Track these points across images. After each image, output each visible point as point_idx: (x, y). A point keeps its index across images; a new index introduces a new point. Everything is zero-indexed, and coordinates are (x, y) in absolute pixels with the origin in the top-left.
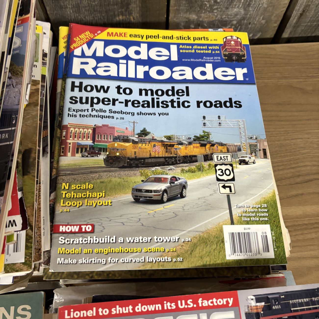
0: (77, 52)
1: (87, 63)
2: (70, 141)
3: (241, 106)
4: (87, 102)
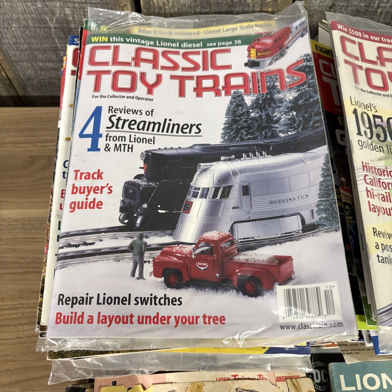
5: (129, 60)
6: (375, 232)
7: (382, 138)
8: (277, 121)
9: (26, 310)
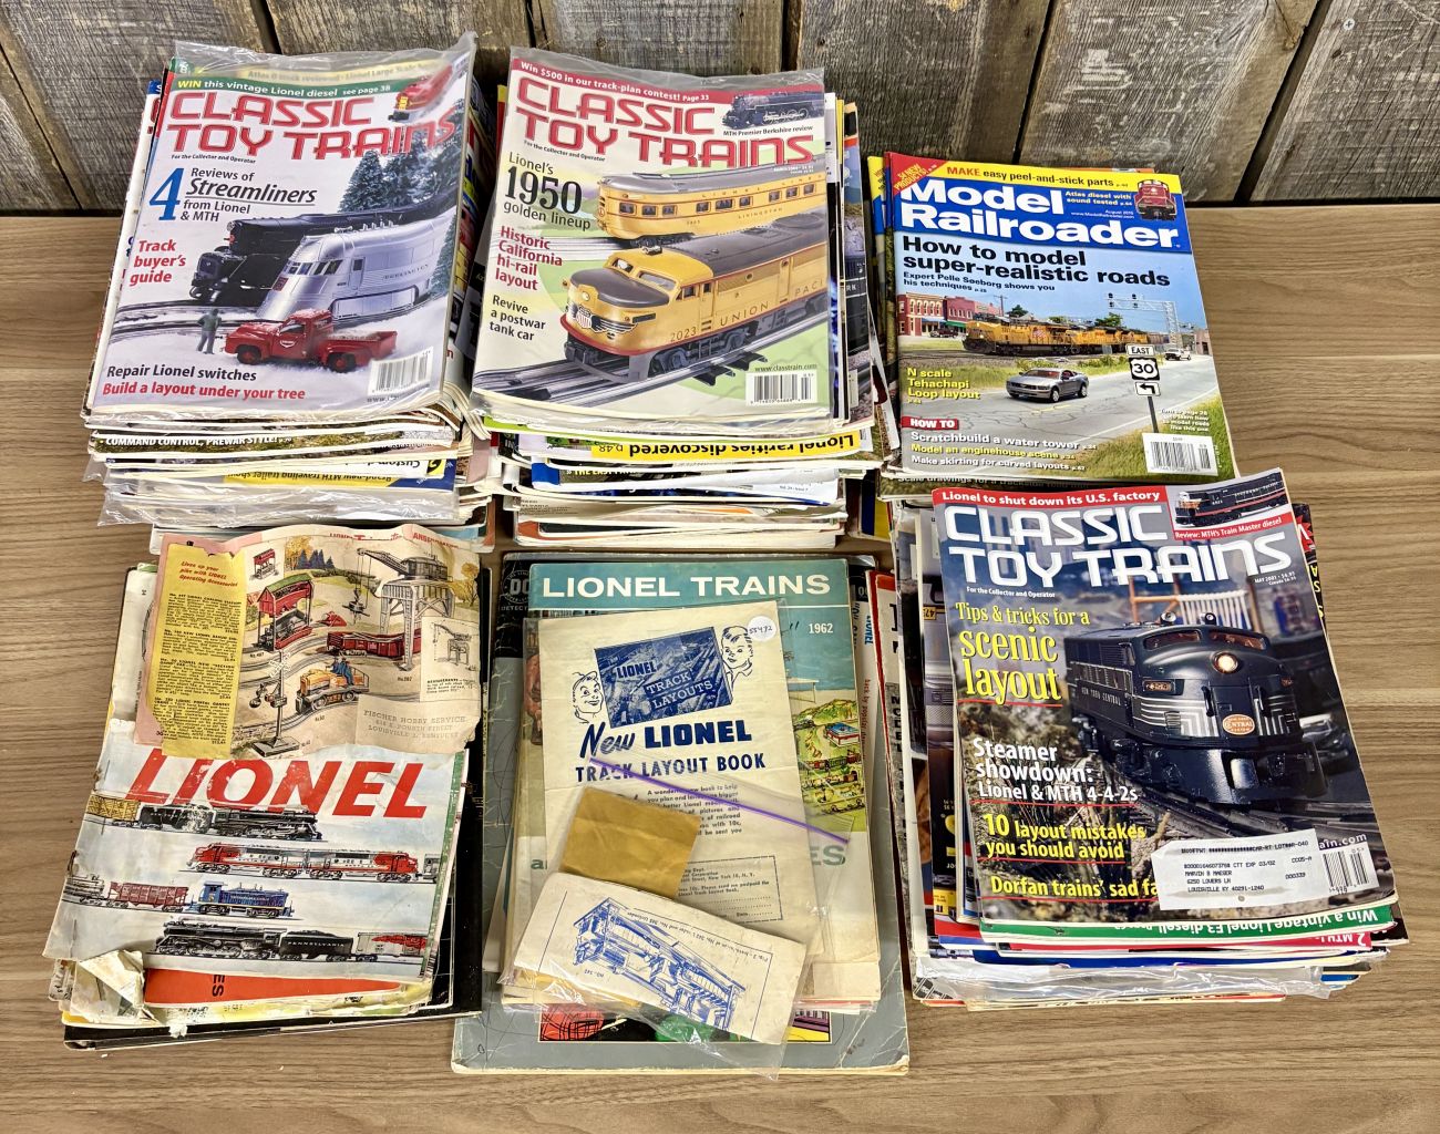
0: (906, 195)
1: (923, 212)
2: (912, 315)
3: (1167, 283)
4: (930, 266)
5: (228, 111)
6: (496, 299)
7: (549, 204)
8: (414, 186)
9: (74, 505)
